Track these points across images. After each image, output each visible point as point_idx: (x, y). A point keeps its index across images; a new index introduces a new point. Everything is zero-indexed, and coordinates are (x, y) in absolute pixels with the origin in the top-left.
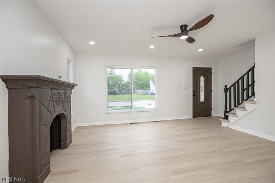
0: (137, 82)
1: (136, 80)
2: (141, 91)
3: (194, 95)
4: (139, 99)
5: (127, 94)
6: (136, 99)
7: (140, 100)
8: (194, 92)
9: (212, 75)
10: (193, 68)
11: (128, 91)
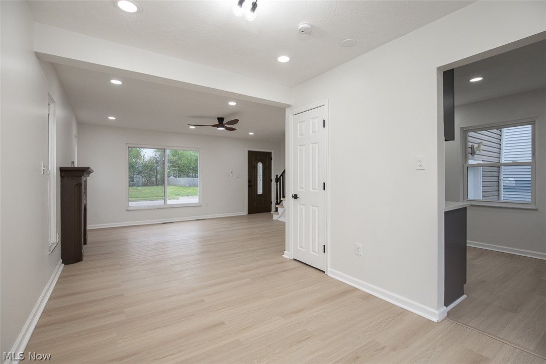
0: (176, 161)
1: (172, 157)
2: (183, 180)
3: (249, 186)
4: (178, 195)
5: (151, 186)
6: (172, 195)
7: (180, 197)
8: (249, 181)
9: (272, 161)
10: (249, 152)
11: (154, 179)
